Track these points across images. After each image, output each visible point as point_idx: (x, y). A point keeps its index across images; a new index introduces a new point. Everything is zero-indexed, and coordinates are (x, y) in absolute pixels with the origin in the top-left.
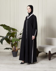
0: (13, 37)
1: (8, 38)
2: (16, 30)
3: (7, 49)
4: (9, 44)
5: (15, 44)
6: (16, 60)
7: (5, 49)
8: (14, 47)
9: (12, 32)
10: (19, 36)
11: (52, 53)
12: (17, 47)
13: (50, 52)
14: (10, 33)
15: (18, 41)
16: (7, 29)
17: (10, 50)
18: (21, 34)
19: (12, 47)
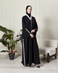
0: (10, 39)
1: (5, 40)
2: (13, 32)
3: (3, 51)
4: (6, 46)
5: (12, 47)
8: (11, 49)
9: (8, 34)
10: (16, 38)
11: (50, 55)
12: (14, 49)
13: (48, 54)
14: (6, 35)
16: (3, 31)
17: (6, 52)
18: (18, 36)
19: (9, 49)
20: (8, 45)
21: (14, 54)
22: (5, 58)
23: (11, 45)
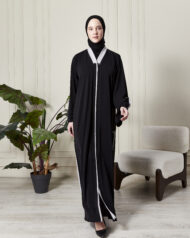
0: (34, 126)
1: (18, 129)
2: (44, 102)
3: (13, 166)
4: (22, 149)
5: (42, 151)
6: (47, 205)
7: (6, 168)
8: (37, 159)
9: (29, 111)
10: (56, 122)
12: (48, 158)
13: (159, 172)
14: (23, 112)
15: (52, 140)
16: (11, 100)
17: (24, 169)
18: (60, 116)
19: (31, 159)
20: (28, 145)
21: (49, 173)
22: (19, 188)
23: (38, 145)
